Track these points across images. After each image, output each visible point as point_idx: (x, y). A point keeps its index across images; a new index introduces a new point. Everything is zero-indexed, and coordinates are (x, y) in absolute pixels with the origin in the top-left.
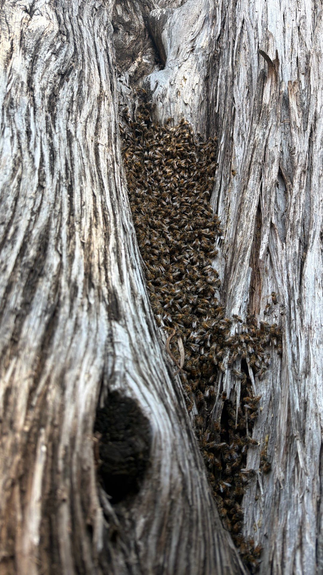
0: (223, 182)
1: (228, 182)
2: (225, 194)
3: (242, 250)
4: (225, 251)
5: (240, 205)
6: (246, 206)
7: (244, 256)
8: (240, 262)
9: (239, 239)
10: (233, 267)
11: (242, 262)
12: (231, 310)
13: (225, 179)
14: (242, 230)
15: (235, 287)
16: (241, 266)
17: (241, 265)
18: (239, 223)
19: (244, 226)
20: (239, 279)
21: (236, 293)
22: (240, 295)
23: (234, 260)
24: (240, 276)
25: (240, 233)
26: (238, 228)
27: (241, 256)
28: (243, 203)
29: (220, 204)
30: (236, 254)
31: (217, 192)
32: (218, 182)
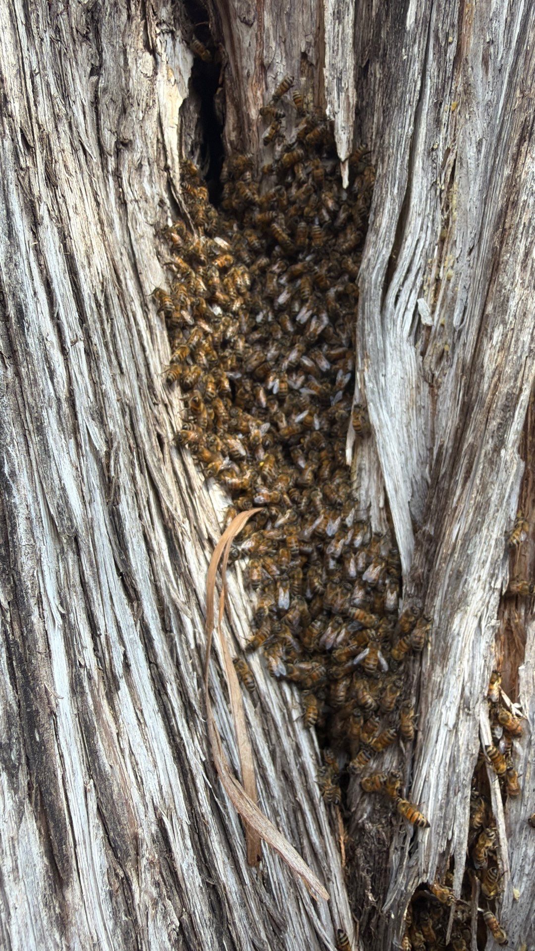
0: (432, 65)
1: (450, 68)
2: (438, 121)
3: (500, 402)
4: (431, 359)
5: (502, 215)
6: (525, 219)
7: (504, 426)
8: (489, 446)
9: (490, 359)
10: (464, 462)
11: (497, 450)
12: (452, 616)
13: (441, 52)
14: (504, 323)
15: (467, 539)
16: (491, 462)
17: (493, 462)
18: (494, 288)
19: (512, 304)
20: (481, 509)
21: (469, 559)
22: (484, 573)
23: (470, 438)
24: (488, 503)
25: (497, 335)
26: (490, 308)
27: (494, 424)
28: (515, 204)
29: (418, 164)
30: (477, 416)
31: (410, 112)
32: (417, 67)
